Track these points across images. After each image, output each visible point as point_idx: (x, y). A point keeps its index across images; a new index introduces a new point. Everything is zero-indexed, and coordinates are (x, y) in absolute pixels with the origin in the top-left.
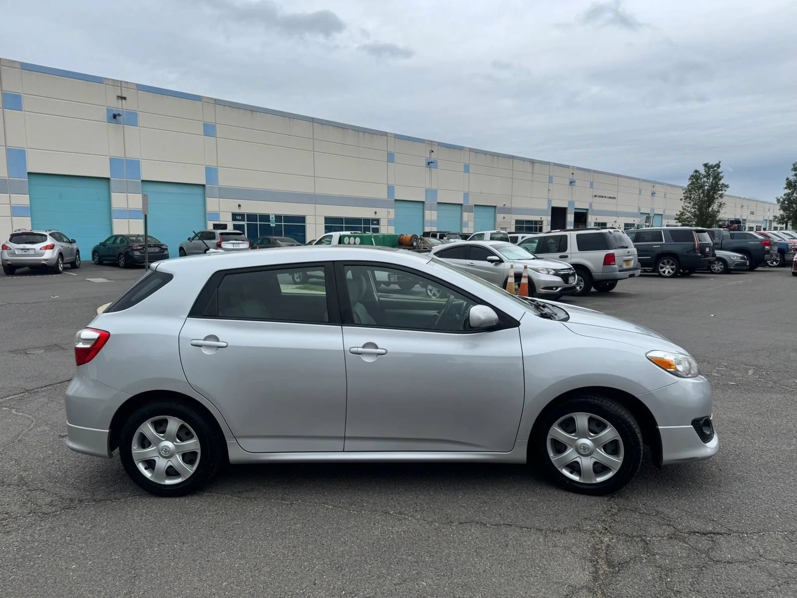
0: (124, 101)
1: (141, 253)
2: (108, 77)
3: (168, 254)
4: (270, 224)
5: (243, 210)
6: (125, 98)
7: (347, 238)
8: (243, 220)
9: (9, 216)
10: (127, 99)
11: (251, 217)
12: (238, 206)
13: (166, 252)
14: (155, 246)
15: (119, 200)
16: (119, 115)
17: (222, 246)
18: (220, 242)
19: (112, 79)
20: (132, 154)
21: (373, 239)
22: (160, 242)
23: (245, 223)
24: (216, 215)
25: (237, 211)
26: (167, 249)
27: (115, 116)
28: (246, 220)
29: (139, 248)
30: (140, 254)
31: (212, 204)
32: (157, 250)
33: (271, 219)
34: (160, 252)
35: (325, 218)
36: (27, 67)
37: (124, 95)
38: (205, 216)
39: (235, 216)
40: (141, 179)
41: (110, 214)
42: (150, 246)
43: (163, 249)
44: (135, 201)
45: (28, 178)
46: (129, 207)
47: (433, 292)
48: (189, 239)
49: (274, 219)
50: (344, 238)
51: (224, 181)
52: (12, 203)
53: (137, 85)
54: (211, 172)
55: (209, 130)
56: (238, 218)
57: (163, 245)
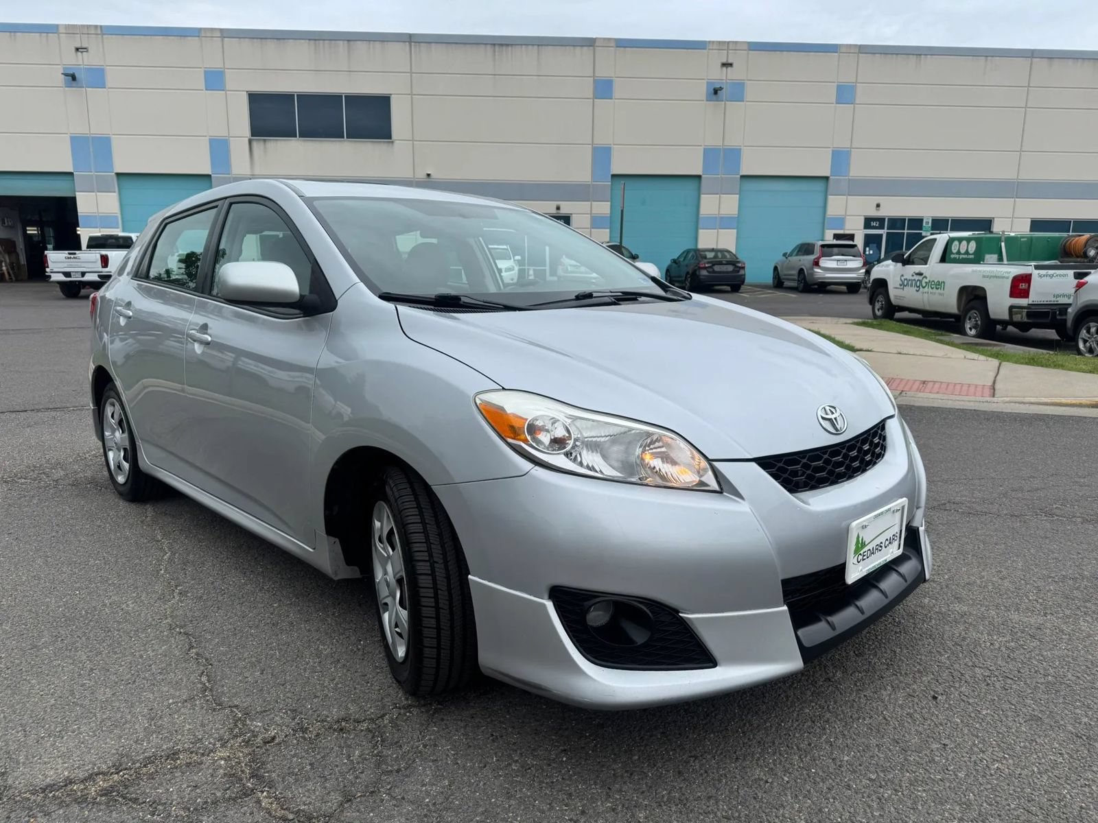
0: (729, 69)
1: (708, 272)
2: (712, 40)
3: (745, 275)
4: (921, 233)
5: (882, 213)
6: (731, 65)
7: (956, 243)
8: (882, 227)
9: (588, 228)
10: (734, 65)
11: (896, 223)
12: (875, 206)
13: (742, 272)
14: (729, 263)
15: (709, 205)
16: (721, 89)
17: (820, 264)
18: (819, 258)
19: (717, 42)
20: (733, 141)
21: (1003, 244)
22: (737, 258)
23: (883, 232)
24: (841, 221)
25: (873, 213)
26: (743, 268)
27: (716, 92)
28: (886, 228)
29: (707, 265)
30: (707, 274)
31: (836, 205)
32: (730, 268)
33: (924, 224)
34: (733, 271)
35: (1032, 221)
36: (622, 44)
37: (730, 61)
38: (824, 223)
39: (868, 222)
40: (741, 174)
41: (696, 222)
42: (720, 263)
43: (738, 267)
44: (729, 204)
45: (612, 182)
46: (721, 213)
47: (1088, 344)
48: (785, 255)
49: (930, 225)
50: (952, 244)
51: (858, 169)
52: (593, 212)
53: (749, 43)
54: (840, 158)
55: (845, 94)
56: (874, 224)
57: (739, 262)
